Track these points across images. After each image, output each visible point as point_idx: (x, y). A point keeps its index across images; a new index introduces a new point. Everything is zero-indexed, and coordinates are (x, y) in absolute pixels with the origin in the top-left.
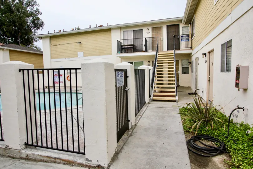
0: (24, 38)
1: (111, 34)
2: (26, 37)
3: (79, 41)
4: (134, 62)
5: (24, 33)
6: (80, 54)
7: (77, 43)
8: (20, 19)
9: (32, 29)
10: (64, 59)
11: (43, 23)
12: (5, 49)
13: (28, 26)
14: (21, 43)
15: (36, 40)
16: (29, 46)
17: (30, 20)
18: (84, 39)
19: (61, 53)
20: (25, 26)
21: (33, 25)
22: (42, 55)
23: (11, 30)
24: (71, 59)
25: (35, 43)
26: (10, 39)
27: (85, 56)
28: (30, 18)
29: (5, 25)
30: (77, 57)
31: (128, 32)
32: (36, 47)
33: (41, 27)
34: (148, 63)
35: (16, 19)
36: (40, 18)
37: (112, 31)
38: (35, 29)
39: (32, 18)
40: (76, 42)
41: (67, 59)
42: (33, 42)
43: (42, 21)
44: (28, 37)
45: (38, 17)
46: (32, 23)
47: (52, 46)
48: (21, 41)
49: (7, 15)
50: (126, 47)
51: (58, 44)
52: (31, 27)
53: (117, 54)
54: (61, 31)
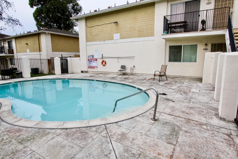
0: (66, 23)
1: (155, 9)
2: (68, 23)
3: (116, 21)
4: (183, 45)
5: (66, 18)
6: (117, 36)
7: (113, 24)
8: (62, 5)
9: (72, 15)
10: (99, 42)
11: (81, 8)
12: (47, 33)
13: (69, 12)
14: (63, 28)
15: (76, 25)
16: (70, 31)
17: (71, 6)
18: (121, 19)
19: (96, 36)
20: (67, 12)
21: (73, 11)
22: (78, 38)
23: (55, 16)
24: (107, 42)
25: (75, 28)
26: (55, 25)
27: (121, 38)
28: (70, 4)
29: (50, 12)
30: (113, 39)
31: (178, 5)
32: (75, 32)
33: (80, 12)
34: (204, 47)
35: (59, 6)
36: (79, 4)
37: (156, 5)
38: (75, 14)
39: (73, 4)
40: (112, 22)
41: (102, 42)
42: (73, 27)
43: (80, 6)
44: (69, 23)
45: (77, 3)
46: (72, 9)
47: (87, 28)
48: (63, 26)
49: (52, 2)
50: (174, 25)
51: (93, 26)
52: (72, 13)
53: (162, 35)
54: (96, 10)
